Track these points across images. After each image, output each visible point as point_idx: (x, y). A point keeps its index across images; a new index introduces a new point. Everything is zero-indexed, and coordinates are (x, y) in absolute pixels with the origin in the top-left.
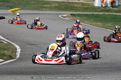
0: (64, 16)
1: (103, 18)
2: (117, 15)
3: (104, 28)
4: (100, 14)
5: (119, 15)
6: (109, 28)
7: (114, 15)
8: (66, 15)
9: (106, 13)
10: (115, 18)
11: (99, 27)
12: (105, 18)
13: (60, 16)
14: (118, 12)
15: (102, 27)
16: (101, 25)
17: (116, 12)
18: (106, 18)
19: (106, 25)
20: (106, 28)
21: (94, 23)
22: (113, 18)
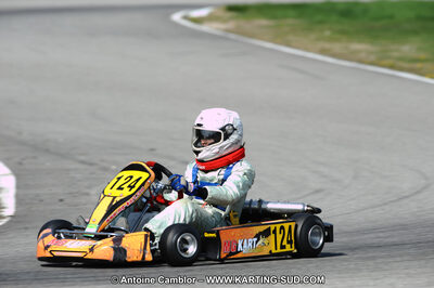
0: (196, 14)
8: (203, 13)
13: (177, 17)
18: (391, 17)
19: (396, 54)
21: (337, 47)
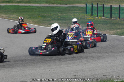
1: (6, 9)
2: (20, 6)
3: (10, 19)
4: (2, 6)
5: (22, 6)
6: (16, 19)
7: (17, 5)
9: (8, 4)
10: (18, 9)
11: (4, 19)
12: (8, 10)
14: (20, 3)
15: (8, 19)
16: (6, 16)
17: (17, 3)
20: (12, 20)
22: (16, 9)
